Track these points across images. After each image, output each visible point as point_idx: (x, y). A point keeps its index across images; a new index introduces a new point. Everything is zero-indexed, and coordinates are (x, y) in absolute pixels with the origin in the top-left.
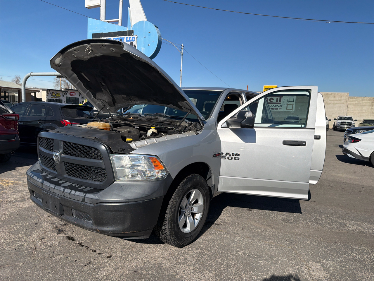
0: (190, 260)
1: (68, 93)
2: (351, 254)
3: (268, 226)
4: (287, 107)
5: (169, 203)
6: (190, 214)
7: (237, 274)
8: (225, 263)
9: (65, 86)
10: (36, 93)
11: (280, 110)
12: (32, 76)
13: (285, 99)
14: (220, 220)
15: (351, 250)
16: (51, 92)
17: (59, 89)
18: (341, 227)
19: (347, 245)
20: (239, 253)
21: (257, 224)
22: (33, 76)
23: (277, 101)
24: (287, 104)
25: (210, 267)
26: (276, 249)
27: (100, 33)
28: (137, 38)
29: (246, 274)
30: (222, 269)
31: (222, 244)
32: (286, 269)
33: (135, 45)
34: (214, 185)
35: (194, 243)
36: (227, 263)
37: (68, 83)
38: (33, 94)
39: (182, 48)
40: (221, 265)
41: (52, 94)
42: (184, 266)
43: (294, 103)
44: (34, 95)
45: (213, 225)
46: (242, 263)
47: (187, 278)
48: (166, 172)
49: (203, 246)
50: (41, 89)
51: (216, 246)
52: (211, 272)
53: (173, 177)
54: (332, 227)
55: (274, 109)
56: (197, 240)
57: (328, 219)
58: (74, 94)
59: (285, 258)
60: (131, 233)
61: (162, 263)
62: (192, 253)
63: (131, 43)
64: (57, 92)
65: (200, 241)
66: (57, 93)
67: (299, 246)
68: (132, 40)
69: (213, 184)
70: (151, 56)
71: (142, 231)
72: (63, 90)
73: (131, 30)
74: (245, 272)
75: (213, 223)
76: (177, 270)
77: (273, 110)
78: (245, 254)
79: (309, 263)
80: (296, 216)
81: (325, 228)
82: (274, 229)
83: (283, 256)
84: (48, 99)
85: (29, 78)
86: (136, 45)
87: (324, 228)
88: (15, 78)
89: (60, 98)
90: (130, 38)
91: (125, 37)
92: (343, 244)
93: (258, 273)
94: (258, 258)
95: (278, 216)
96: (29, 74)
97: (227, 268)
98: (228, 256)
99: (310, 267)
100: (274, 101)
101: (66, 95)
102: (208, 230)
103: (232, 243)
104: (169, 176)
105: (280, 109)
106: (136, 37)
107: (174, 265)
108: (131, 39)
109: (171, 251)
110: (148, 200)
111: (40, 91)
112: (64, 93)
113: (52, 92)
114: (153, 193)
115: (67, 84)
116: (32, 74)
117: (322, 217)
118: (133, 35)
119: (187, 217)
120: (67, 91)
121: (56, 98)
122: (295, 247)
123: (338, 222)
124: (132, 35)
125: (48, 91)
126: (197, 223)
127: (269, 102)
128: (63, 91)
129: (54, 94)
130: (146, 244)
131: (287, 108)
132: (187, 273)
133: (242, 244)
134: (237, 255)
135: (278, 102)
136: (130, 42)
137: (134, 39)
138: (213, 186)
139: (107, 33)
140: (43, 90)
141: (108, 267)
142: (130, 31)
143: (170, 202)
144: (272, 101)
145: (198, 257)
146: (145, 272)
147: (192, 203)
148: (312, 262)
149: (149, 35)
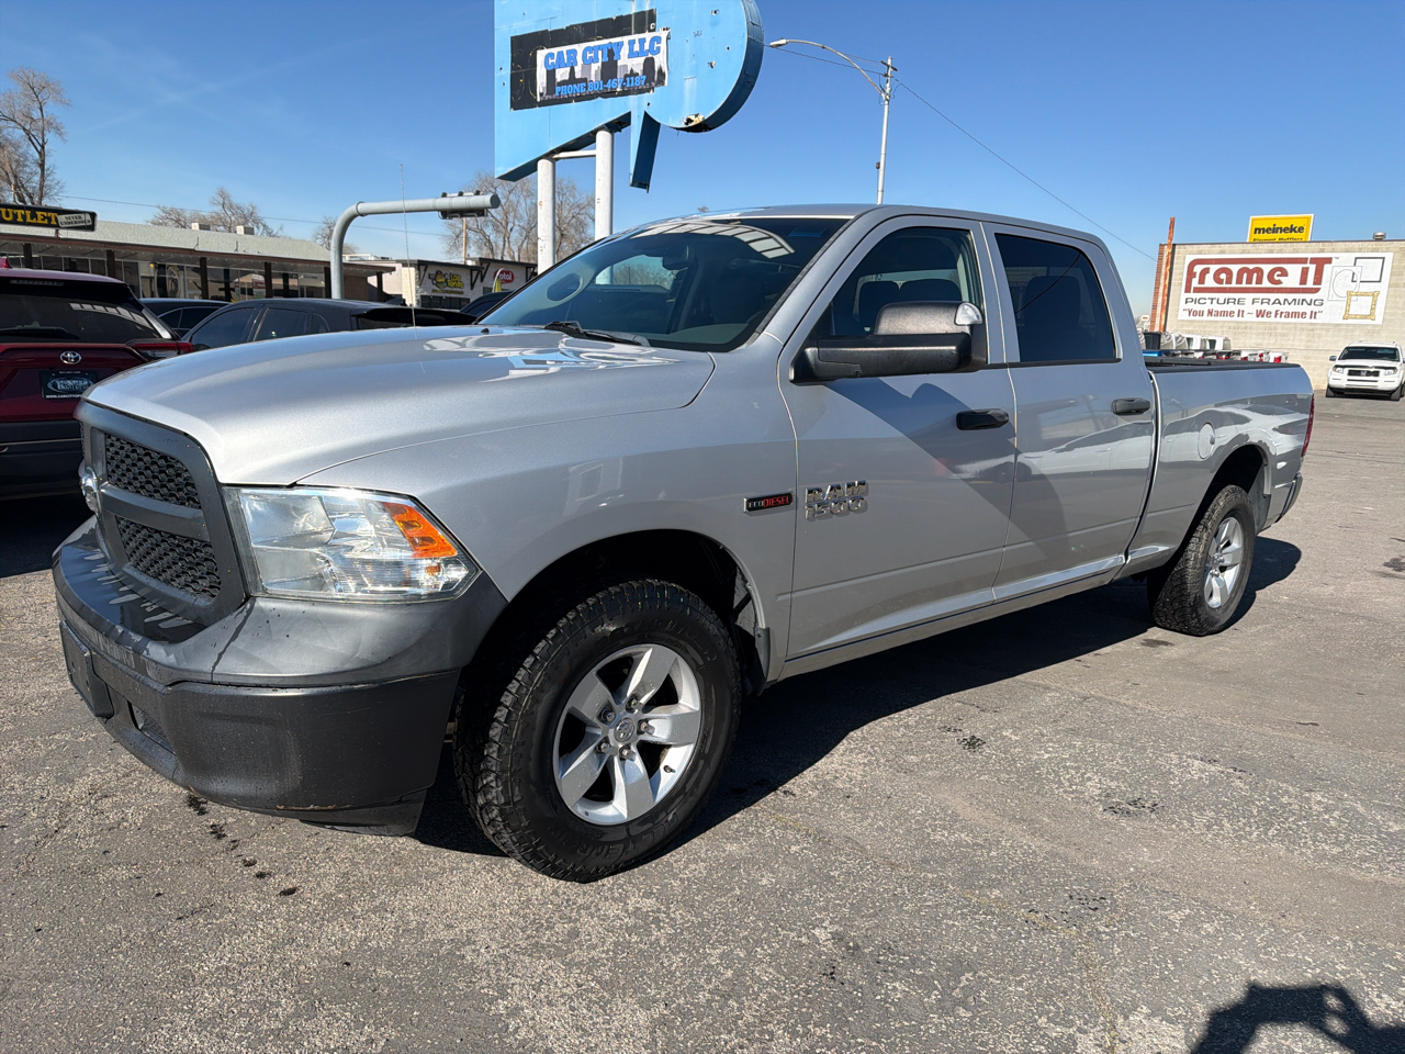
0: (590, 940)
1: (487, 275)
2: (1379, 996)
3: (1018, 821)
4: (1348, 305)
5: (503, 699)
6: (634, 749)
7: (753, 1032)
8: (729, 973)
9: (480, 248)
10: (384, 275)
11: (1313, 321)
12: (362, 215)
13: (1338, 270)
14: (816, 776)
15: (1384, 979)
16: (432, 270)
17: (459, 260)
18: (1389, 855)
19: (1373, 948)
20: (817, 932)
21: (969, 809)
22: (366, 214)
23: (1303, 280)
24: (1349, 294)
25: (657, 983)
26: (999, 934)
27: (537, 33)
28: (668, 38)
29: (794, 1034)
30: (702, 997)
31: (764, 882)
32: (996, 1033)
33: (660, 70)
34: (767, 631)
35: (646, 867)
36: (739, 974)
37: (491, 238)
38: (373, 281)
39: (886, 75)
40: (709, 981)
41: (433, 278)
42: (550, 962)
43: (1383, 287)
44: (375, 285)
45: (770, 797)
46: (806, 981)
47: (533, 1019)
48: (468, 568)
49: (676, 884)
50: (398, 261)
51: (733, 889)
52: (646, 1004)
53: (510, 589)
54: (1336, 850)
55: (1288, 315)
56: (665, 858)
57: (1336, 814)
58: (510, 278)
59: (1020, 983)
60: (313, 810)
61: (469, 942)
62: (613, 910)
63: (646, 60)
64: (452, 271)
65: (676, 861)
66: (452, 276)
67: (1118, 931)
68: (651, 50)
69: (762, 624)
70: (718, 107)
71: (359, 808)
72: (470, 263)
73: (647, 9)
74: (794, 1026)
75: (774, 789)
76: (513, 980)
77: (1283, 320)
78: (841, 939)
79: (1126, 1018)
80: (1175, 786)
81: (1302, 854)
82: (1042, 836)
83: (1011, 972)
84: (422, 297)
85: (352, 224)
86: (665, 69)
87: (1292, 852)
88: (324, 226)
89: (462, 293)
90: (642, 41)
91: (626, 39)
92: (1355, 942)
93: (853, 1037)
94: (891, 964)
95: (1089, 779)
96: (352, 209)
97: (726, 997)
98: (758, 942)
99: (1124, 1042)
100: (1287, 282)
101: (482, 281)
102: (737, 815)
103: (811, 884)
104: (482, 585)
105: (1314, 315)
106: (664, 35)
107: (513, 957)
108: (647, 46)
109: (538, 890)
110: (374, 682)
111: (393, 269)
112: (475, 273)
113: (433, 272)
114: (397, 655)
115: (489, 240)
116: (362, 208)
117: (1308, 799)
118: (654, 30)
119: (616, 760)
120: (485, 266)
121: (447, 292)
122: (1100, 933)
123: (1380, 832)
124: (650, 31)
125: (422, 268)
126: (666, 786)
127: (1266, 284)
128: (472, 269)
129: (443, 280)
130: (454, 854)
131: (1347, 311)
132: (547, 997)
133: (853, 891)
134: (804, 940)
135: (1310, 284)
136: (641, 60)
137: (656, 45)
138: (763, 635)
139: (562, 30)
140: (405, 264)
141: (255, 935)
142: (643, 13)
143: (506, 693)
144: (1279, 282)
145: (629, 930)
146: (382, 971)
147: (644, 700)
148: (1148, 1017)
149: (714, 24)
